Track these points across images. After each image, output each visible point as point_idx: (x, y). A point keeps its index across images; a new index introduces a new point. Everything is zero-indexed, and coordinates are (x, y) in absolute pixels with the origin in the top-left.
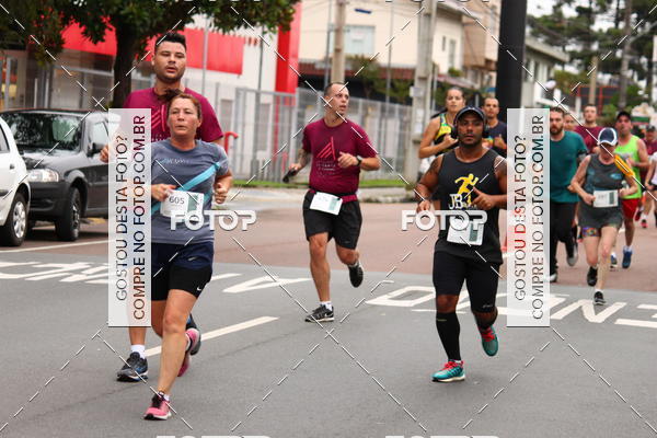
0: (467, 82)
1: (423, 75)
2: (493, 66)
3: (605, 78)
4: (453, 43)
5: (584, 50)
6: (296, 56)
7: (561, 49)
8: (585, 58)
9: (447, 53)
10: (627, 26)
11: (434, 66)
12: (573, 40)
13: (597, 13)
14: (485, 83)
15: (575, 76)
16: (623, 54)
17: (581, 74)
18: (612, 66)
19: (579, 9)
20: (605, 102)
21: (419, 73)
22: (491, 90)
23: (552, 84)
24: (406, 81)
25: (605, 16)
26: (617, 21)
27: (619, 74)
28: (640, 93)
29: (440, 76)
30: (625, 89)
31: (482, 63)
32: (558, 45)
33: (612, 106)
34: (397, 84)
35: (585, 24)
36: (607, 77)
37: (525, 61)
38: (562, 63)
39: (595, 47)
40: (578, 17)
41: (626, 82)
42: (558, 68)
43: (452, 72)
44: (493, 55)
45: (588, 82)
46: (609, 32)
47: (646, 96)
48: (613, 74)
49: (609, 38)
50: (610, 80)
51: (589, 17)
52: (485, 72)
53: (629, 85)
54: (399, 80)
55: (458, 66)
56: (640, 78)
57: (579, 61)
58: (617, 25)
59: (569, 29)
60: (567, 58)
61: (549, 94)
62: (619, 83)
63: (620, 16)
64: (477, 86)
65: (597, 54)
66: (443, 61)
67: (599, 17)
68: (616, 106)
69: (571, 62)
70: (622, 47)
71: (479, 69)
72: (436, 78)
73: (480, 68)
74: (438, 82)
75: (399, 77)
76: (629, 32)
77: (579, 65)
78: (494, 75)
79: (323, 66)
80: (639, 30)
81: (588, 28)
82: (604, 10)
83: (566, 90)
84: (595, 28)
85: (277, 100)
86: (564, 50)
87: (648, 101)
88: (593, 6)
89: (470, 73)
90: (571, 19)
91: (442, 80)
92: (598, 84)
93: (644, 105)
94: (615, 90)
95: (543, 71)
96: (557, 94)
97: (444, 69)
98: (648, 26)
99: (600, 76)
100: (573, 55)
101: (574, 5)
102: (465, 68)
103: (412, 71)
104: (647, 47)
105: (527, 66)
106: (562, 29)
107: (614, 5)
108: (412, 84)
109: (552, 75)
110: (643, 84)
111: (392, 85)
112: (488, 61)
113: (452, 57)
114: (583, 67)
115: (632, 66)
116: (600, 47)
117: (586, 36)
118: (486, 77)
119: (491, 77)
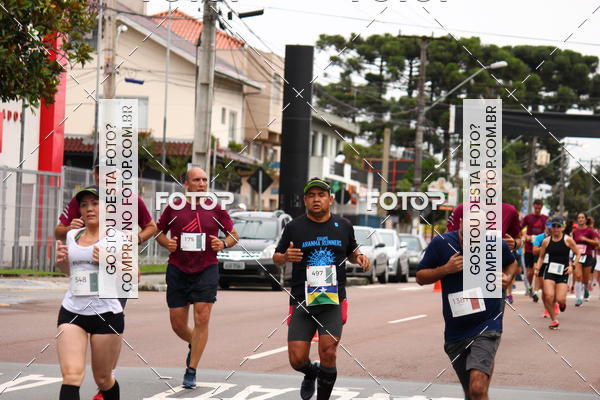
0: (249, 157)
1: (201, 151)
2: (278, 140)
3: (399, 152)
4: (233, 115)
5: (376, 121)
6: (61, 131)
7: (350, 120)
8: (377, 130)
9: (227, 126)
10: (421, 94)
11: (213, 139)
12: (364, 110)
13: (388, 81)
14: (269, 158)
15: (366, 149)
16: (416, 124)
17: (373, 147)
18: (405, 138)
19: (369, 77)
20: (399, 177)
21: (197, 148)
22: (275, 165)
23: (341, 159)
24: (183, 156)
25: (397, 84)
26: (410, 90)
27: (413, 146)
28: (437, 166)
29: (220, 151)
30: (420, 162)
31: (266, 136)
32: (347, 116)
33: (406, 181)
34: (173, 160)
35: (375, 93)
36: (401, 150)
37: (312, 133)
38: (352, 135)
39: (387, 117)
40: (369, 85)
41: (421, 155)
42: (348, 140)
43: (233, 147)
44: (277, 127)
45: (380, 156)
46: (402, 101)
47: (443, 170)
48: (407, 146)
49: (401, 108)
50: (404, 153)
51: (381, 85)
52: (269, 145)
53: (424, 158)
54: (175, 156)
55: (239, 140)
56: (437, 151)
57: (371, 133)
58: (410, 94)
59: (358, 99)
60: (357, 130)
61: (338, 169)
62: (414, 156)
63: (413, 84)
64: (261, 162)
65: (389, 125)
66: (222, 134)
67: (391, 84)
68: (411, 181)
69: (361, 134)
70: (416, 117)
71: (262, 144)
72: (216, 153)
73: (264, 141)
74: (218, 157)
75: (176, 153)
76: (423, 102)
77: (371, 137)
78: (279, 149)
79: (92, 142)
80: (434, 99)
81: (380, 98)
82: (396, 77)
83: (357, 165)
84: (387, 97)
85: (40, 179)
86: (354, 121)
87: (446, 175)
88: (384, 73)
89: (253, 147)
90: (360, 87)
91: (222, 155)
92: (391, 157)
93: (441, 179)
94: (409, 163)
95: (331, 145)
96: (348, 169)
97: (224, 144)
98: (443, 94)
99: (393, 148)
100: (364, 127)
101: (364, 73)
102: (247, 141)
103: (190, 146)
104: (443, 116)
105: (314, 138)
106: (351, 98)
107: (406, 72)
108: (190, 161)
109: (341, 149)
110: (439, 157)
111: (168, 161)
112: (272, 134)
113: (232, 130)
114: (375, 139)
115: (427, 138)
116: (392, 117)
117: (378, 107)
118: (271, 151)
119: (275, 151)
